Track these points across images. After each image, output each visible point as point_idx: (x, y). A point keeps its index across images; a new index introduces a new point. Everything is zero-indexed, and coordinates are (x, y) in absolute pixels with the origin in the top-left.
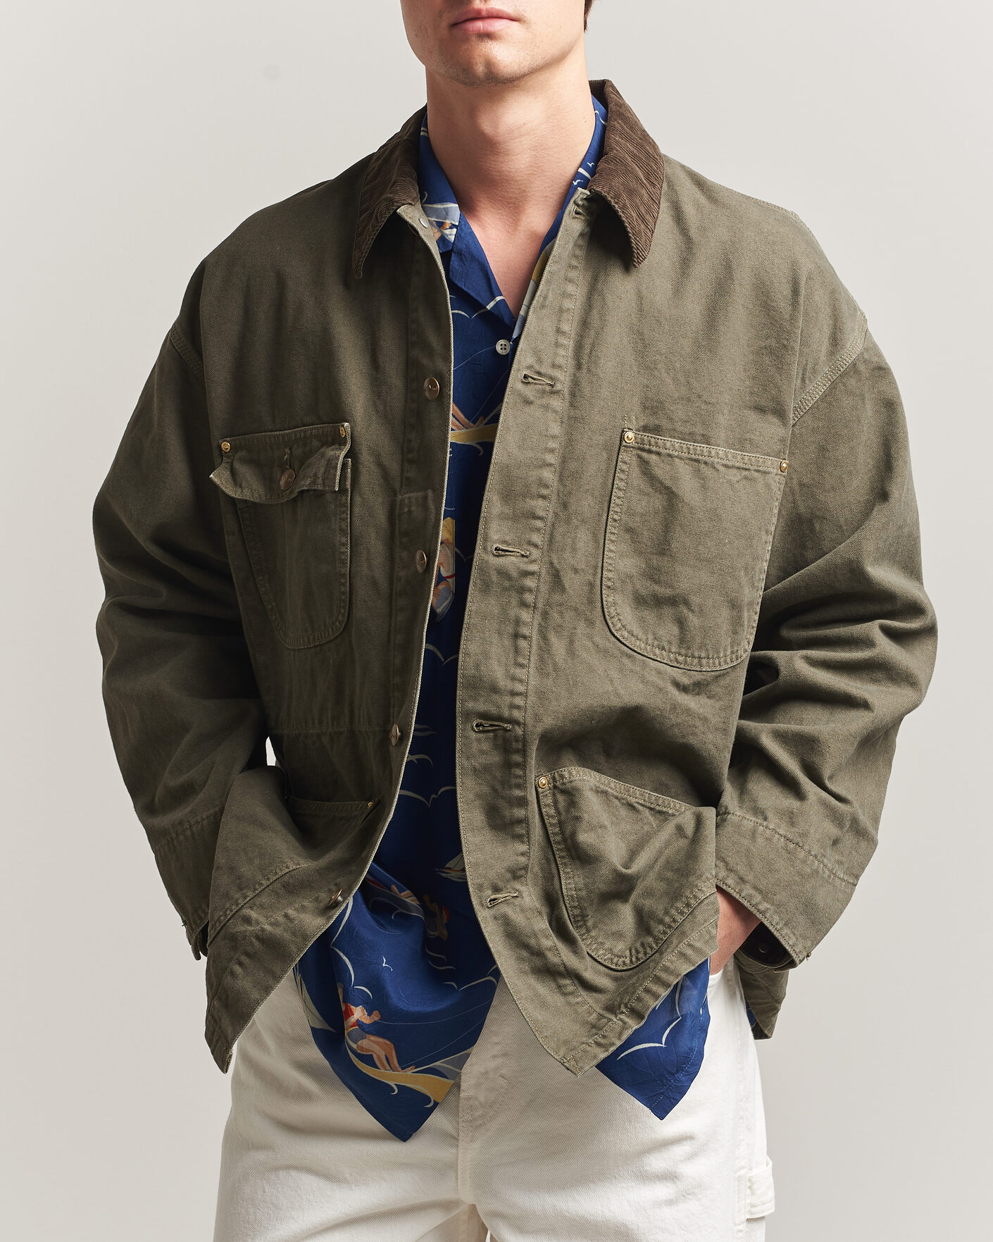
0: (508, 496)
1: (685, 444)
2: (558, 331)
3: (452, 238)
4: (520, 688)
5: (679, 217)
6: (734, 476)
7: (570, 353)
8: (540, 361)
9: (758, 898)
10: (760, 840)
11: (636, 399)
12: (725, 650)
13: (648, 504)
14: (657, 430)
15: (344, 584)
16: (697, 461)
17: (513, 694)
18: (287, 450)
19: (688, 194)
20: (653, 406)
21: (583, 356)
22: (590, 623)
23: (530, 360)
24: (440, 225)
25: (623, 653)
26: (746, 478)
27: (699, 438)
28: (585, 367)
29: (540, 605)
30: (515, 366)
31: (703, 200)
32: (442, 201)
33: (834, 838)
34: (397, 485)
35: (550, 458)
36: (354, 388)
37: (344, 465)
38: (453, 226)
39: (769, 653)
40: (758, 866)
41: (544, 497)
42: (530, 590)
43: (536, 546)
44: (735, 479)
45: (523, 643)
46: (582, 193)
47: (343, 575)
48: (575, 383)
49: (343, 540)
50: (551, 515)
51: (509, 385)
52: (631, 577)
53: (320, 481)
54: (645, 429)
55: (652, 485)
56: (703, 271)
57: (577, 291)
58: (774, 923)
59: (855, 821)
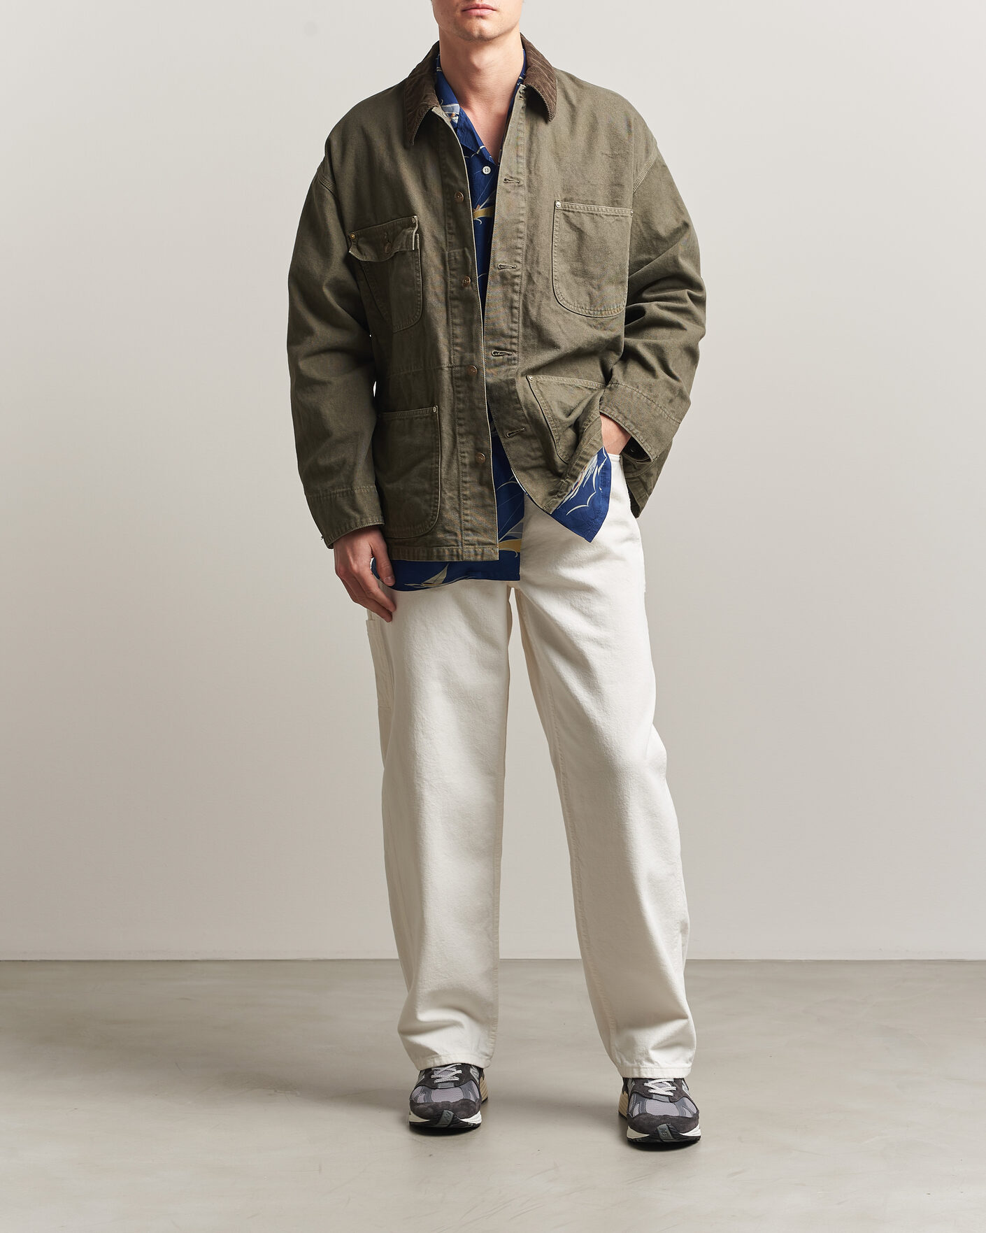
0: (503, 239)
1: (586, 206)
2: (517, 156)
3: (457, 121)
4: (515, 334)
5: (567, 97)
6: (611, 220)
7: (525, 166)
8: (511, 172)
9: (633, 427)
10: (635, 399)
11: (559, 186)
12: (613, 306)
13: (571, 237)
14: (571, 200)
15: (420, 297)
16: (592, 214)
17: (512, 337)
18: (386, 234)
19: (568, 83)
20: (567, 189)
21: (531, 166)
22: (548, 298)
23: (507, 172)
24: (450, 115)
25: (564, 311)
26: (617, 220)
27: (590, 202)
28: (533, 172)
29: (523, 292)
30: (500, 175)
31: (576, 87)
32: (451, 103)
33: (670, 399)
34: (444, 246)
35: (522, 218)
36: (416, 199)
37: (416, 237)
38: (457, 115)
39: (641, 304)
40: (633, 412)
41: (521, 238)
42: (517, 284)
43: (519, 262)
44: (611, 221)
45: (515, 311)
46: (522, 87)
47: (419, 292)
48: (530, 180)
49: (418, 275)
50: (525, 246)
51: (498, 184)
52: (564, 274)
53: (404, 246)
54: (565, 200)
55: (571, 227)
56: (583, 120)
57: (525, 135)
58: (640, 439)
59: (681, 391)
